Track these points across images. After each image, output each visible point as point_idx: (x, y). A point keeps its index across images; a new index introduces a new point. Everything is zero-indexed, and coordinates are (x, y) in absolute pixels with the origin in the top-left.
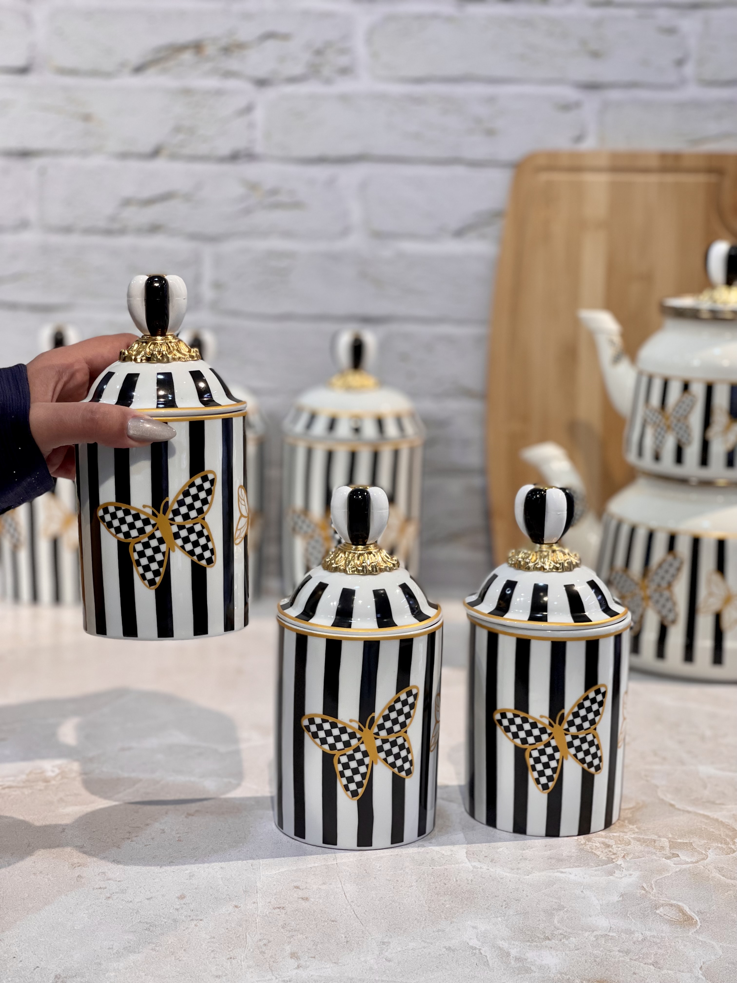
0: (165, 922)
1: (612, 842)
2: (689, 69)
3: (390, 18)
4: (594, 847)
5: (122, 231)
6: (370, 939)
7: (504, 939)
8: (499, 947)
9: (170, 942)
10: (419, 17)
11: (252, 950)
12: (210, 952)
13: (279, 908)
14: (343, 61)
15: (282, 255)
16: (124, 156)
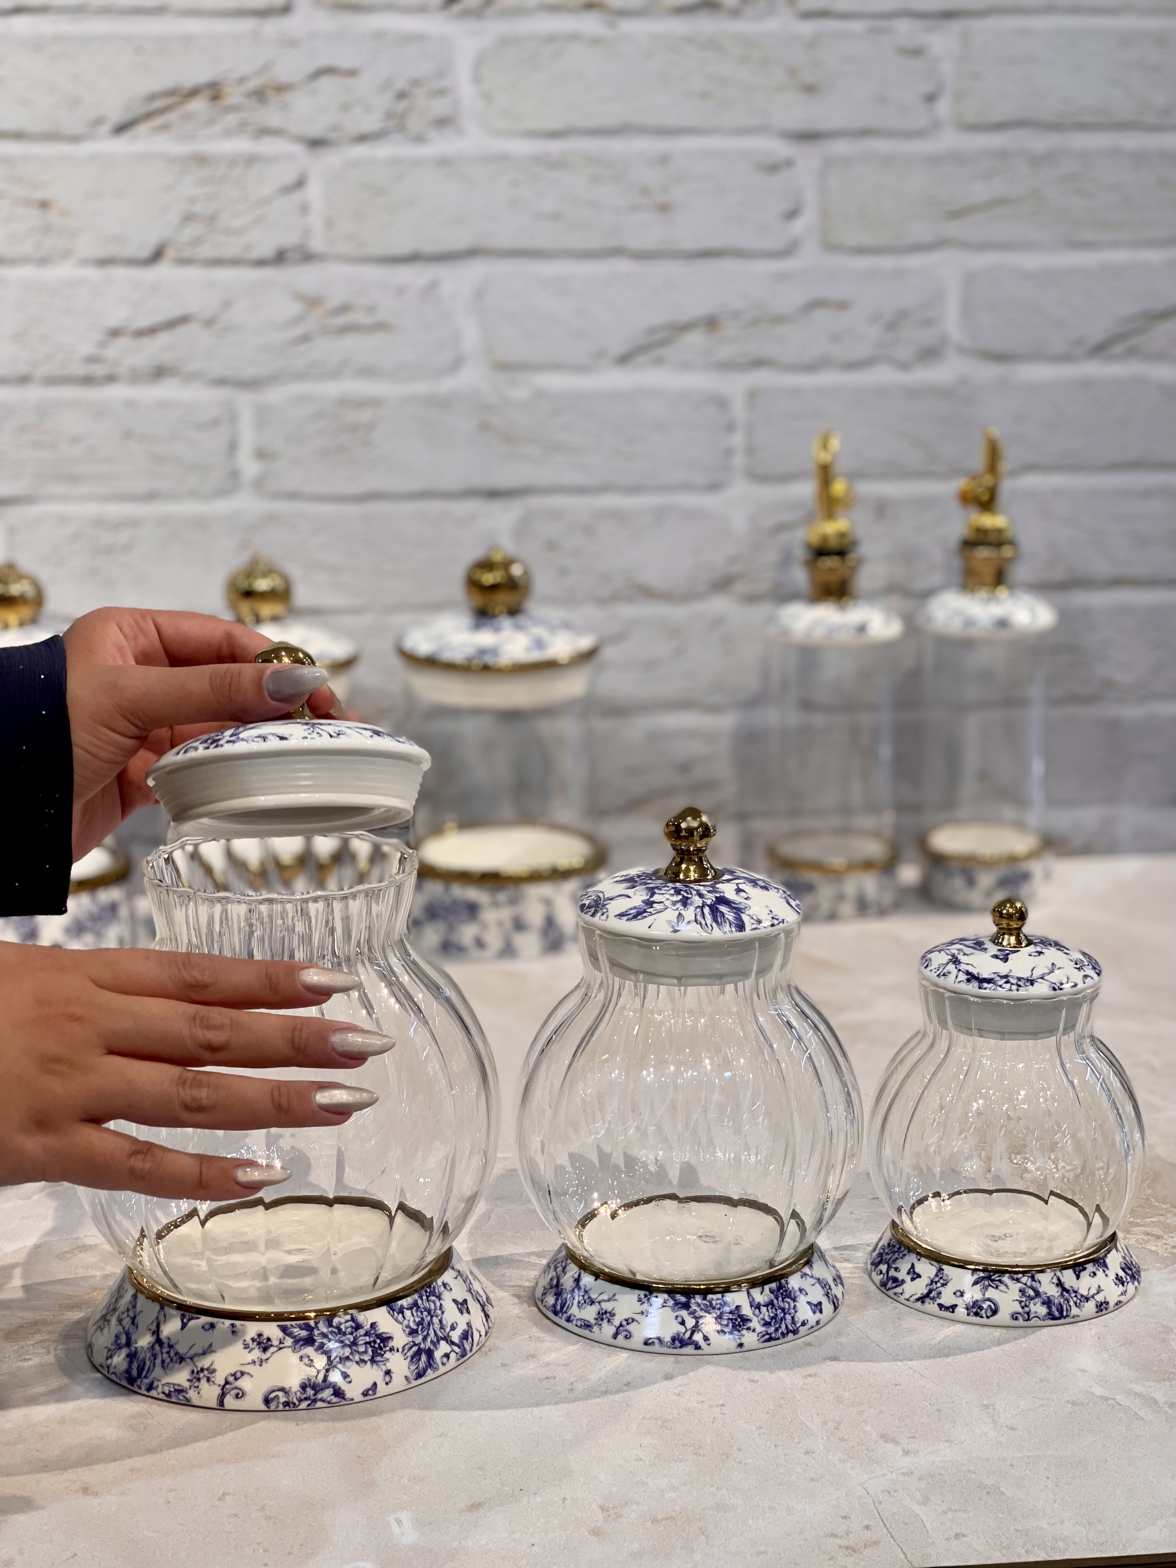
0: (679, 1414)
1: (1157, 1231)
2: (943, 107)
3: (505, 42)
4: (1142, 1241)
5: (111, 379)
6: (964, 1404)
7: (1132, 1381)
8: (1136, 1393)
9: (709, 1442)
10: (550, 39)
11: (825, 1438)
12: (773, 1446)
13: (811, 1376)
14: (440, 107)
15: (361, 403)
16: (104, 262)
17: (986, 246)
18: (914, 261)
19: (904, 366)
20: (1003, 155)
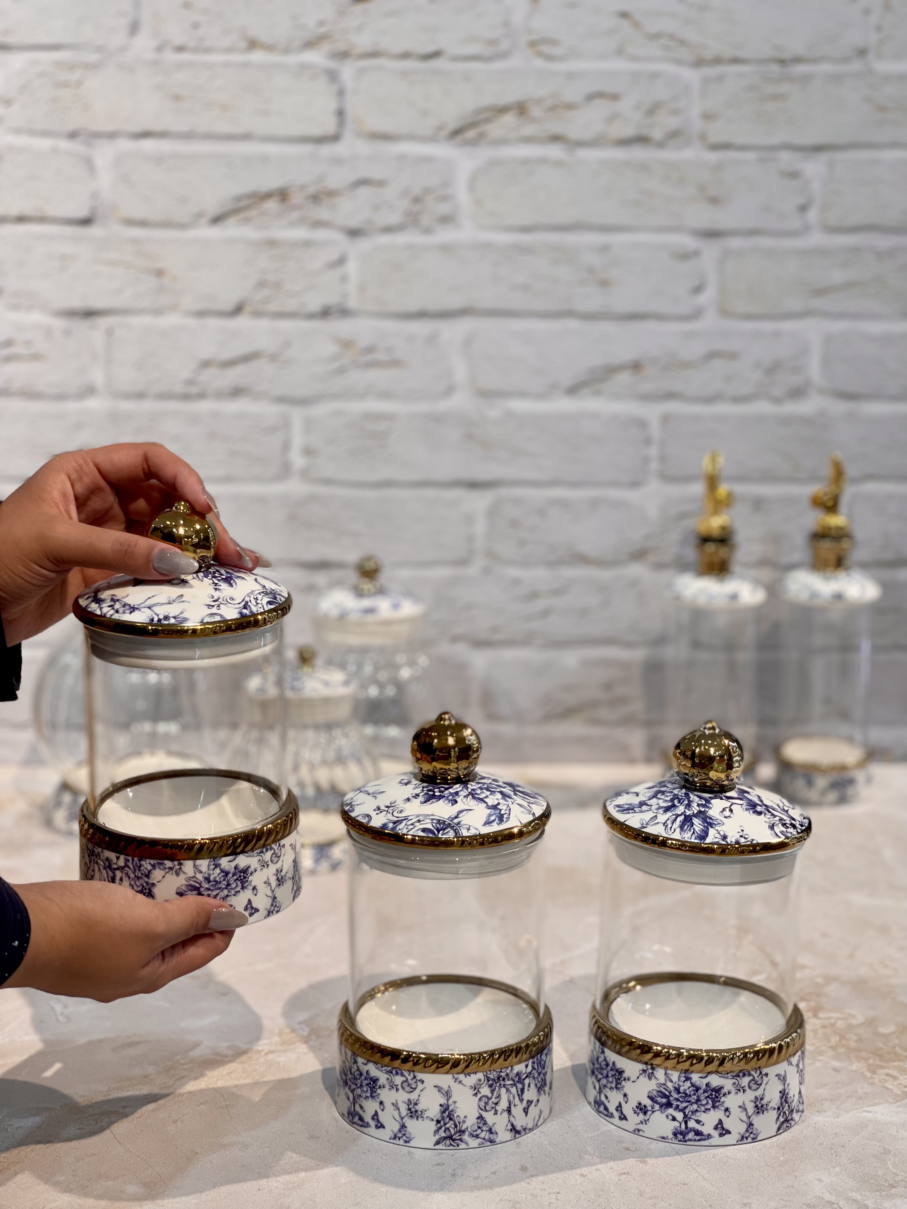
2: (813, 215)
3: (494, 163)
5: (202, 396)
10: (526, 161)
14: (444, 208)
15: (379, 417)
16: (202, 314)
17: (841, 316)
18: (788, 326)
19: (777, 401)
20: (857, 250)
